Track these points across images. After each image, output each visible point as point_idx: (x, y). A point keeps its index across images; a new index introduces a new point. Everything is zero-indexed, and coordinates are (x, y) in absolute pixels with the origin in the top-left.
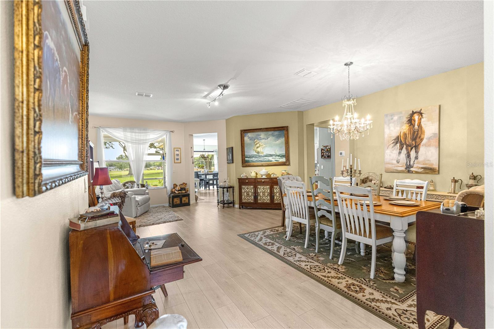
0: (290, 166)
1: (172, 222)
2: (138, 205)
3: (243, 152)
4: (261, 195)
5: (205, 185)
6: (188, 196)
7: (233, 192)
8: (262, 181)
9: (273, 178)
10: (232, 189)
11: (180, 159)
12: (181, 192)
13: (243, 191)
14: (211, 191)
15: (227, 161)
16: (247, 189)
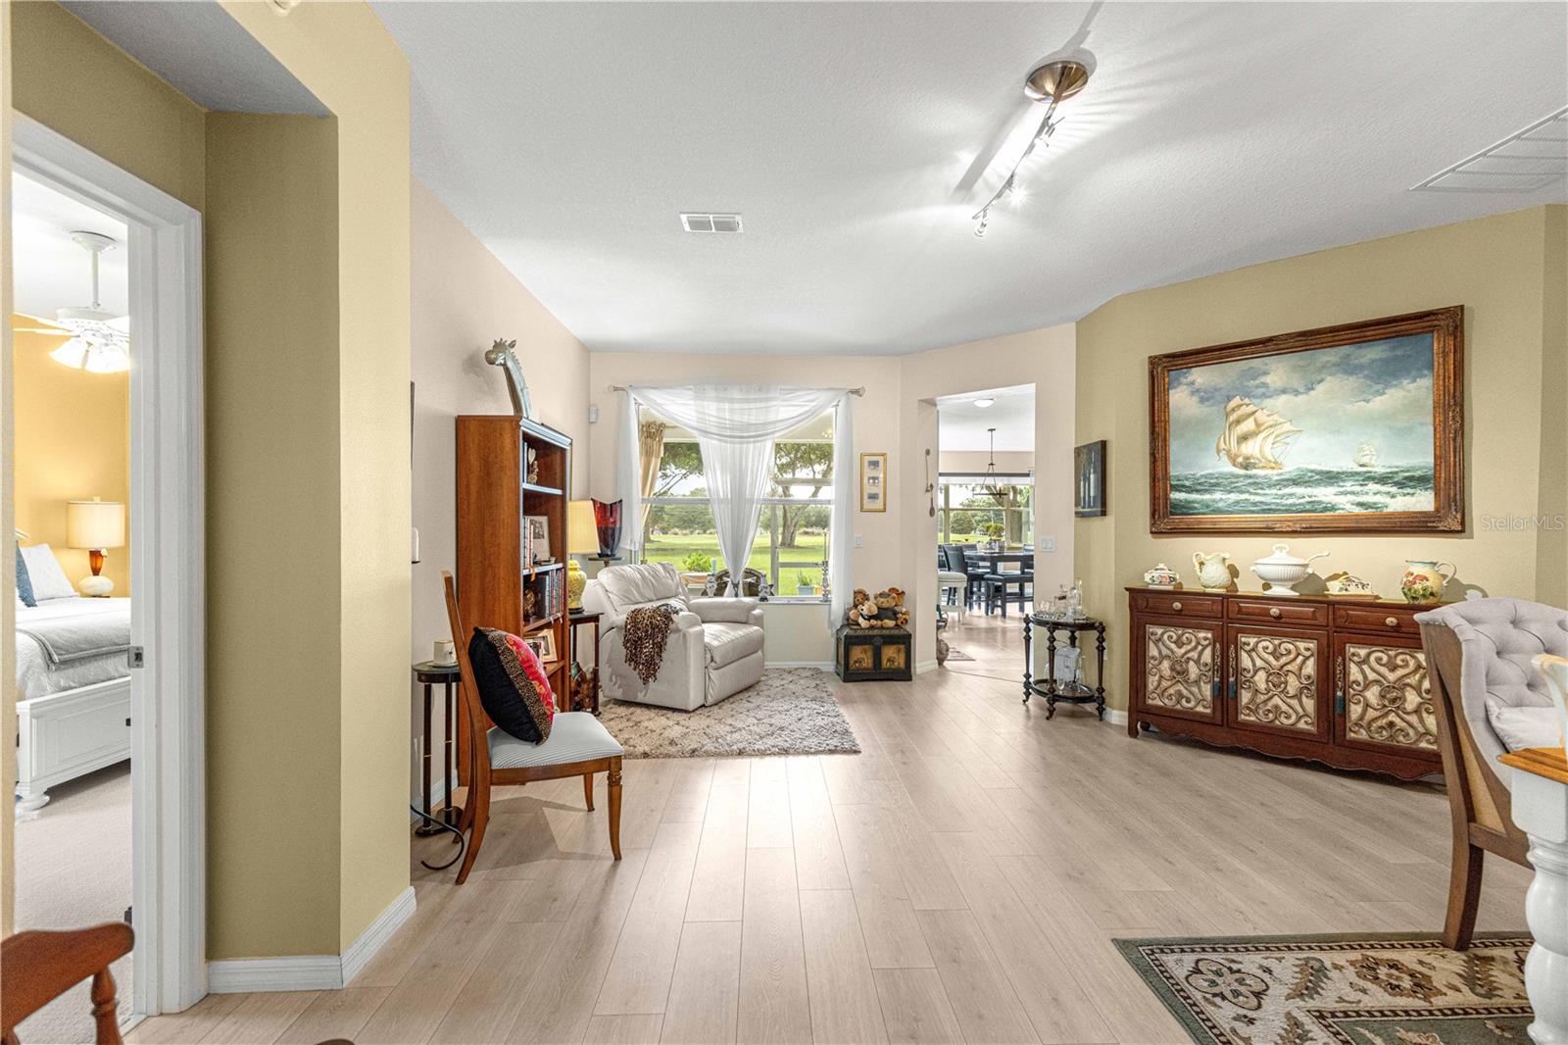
0: (1471, 537)
1: (811, 757)
2: (713, 664)
3: (1159, 463)
4: (1262, 686)
5: (988, 596)
6: (905, 641)
7: (1101, 650)
8: (1267, 613)
9: (1339, 603)
10: (1095, 634)
11: (881, 496)
12: (879, 623)
13: (1153, 651)
14: (1010, 624)
15: (1077, 504)
16: (1173, 646)
